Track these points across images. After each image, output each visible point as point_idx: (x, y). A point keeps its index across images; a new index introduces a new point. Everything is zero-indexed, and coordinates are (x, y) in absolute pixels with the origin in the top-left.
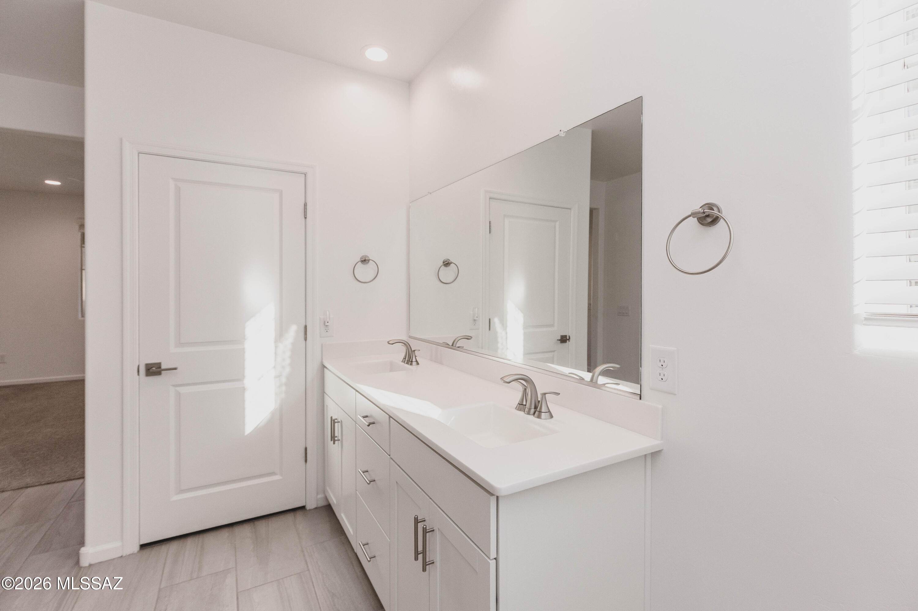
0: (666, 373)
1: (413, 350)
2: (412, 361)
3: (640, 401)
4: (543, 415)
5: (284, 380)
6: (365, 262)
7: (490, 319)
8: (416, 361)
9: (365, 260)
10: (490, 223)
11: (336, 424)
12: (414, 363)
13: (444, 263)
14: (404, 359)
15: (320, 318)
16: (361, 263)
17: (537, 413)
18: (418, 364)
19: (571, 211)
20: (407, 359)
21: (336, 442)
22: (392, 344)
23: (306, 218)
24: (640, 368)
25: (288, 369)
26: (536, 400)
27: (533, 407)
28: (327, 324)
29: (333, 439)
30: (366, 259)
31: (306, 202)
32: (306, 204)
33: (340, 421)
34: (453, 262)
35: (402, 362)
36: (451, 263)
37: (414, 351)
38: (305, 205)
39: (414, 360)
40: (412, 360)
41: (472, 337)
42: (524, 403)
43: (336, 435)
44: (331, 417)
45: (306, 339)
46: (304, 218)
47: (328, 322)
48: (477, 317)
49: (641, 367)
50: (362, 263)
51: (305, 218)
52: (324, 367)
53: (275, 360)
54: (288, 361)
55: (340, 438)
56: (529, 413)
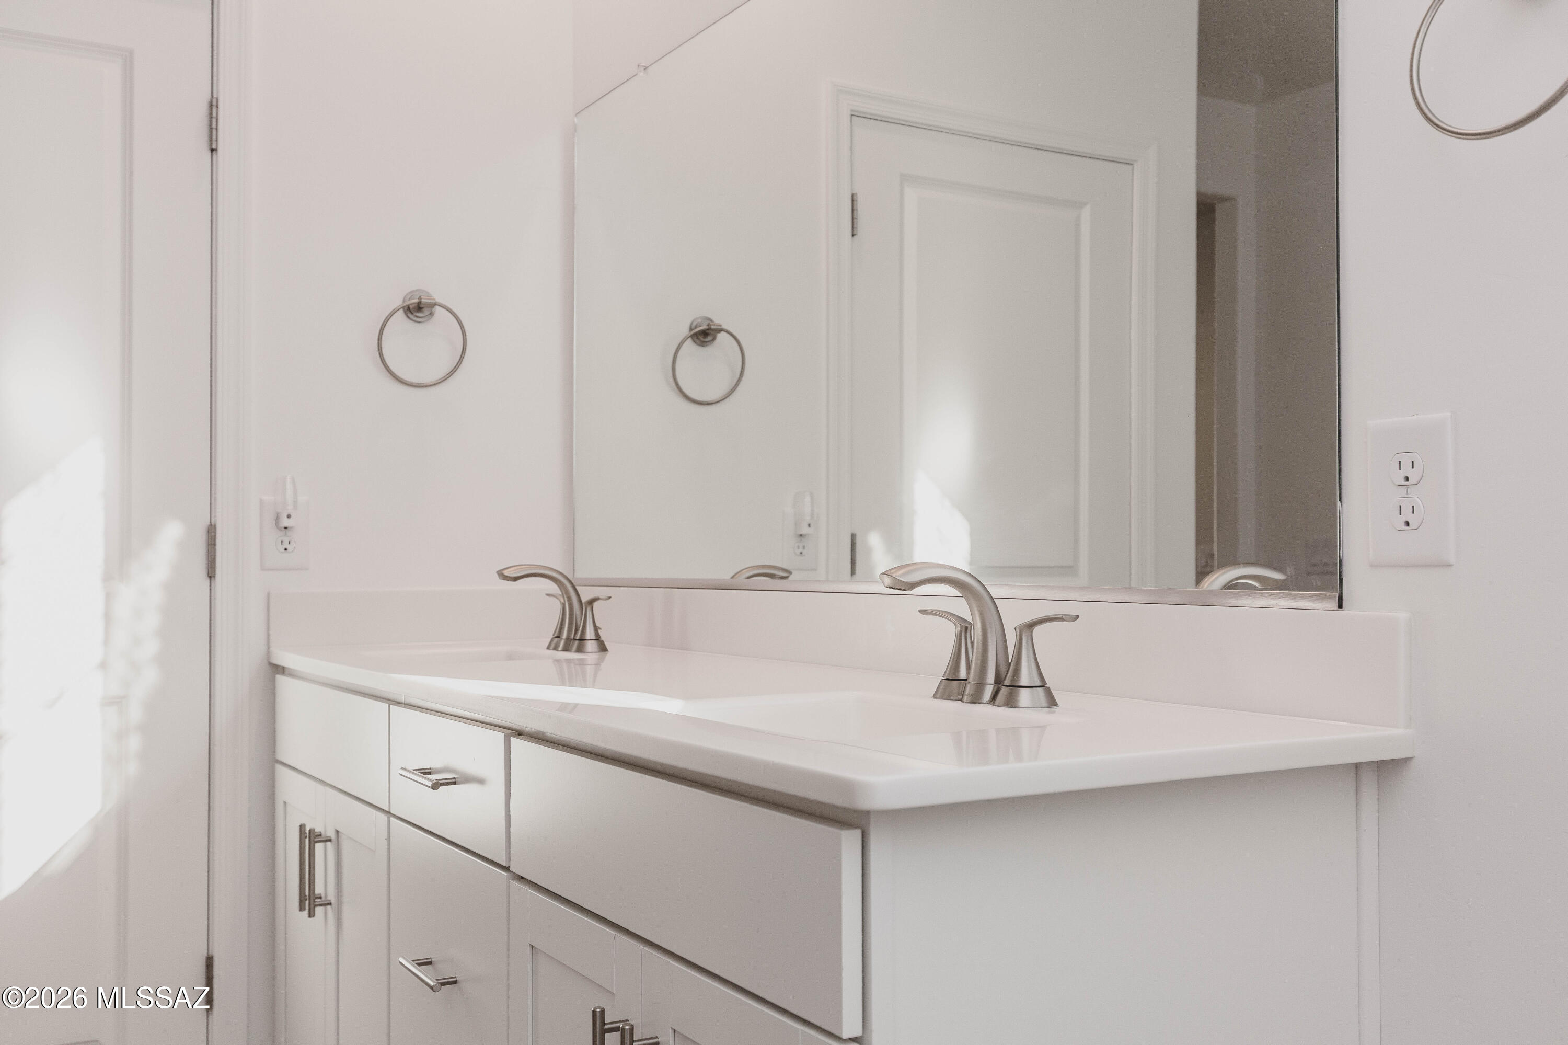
0: (1418, 502)
1: (584, 599)
2: (582, 640)
3: (1340, 612)
4: (1025, 696)
5: (135, 713)
6: (420, 315)
7: (853, 537)
8: (598, 639)
9: (419, 307)
10: (853, 200)
11: (319, 847)
12: (591, 646)
13: (691, 329)
14: (556, 639)
15: (261, 500)
16: (405, 317)
17: (1004, 691)
18: (603, 648)
19: (1133, 170)
20: (565, 635)
21: (319, 910)
22: (515, 579)
23: (216, 150)
24: (1338, 503)
25: (150, 676)
26: (1001, 656)
27: (991, 677)
28: (286, 522)
29: (307, 902)
30: (423, 300)
31: (215, 96)
32: (214, 103)
33: (333, 836)
34: (724, 327)
35: (548, 648)
36: (720, 331)
37: (591, 602)
38: (213, 105)
39: (590, 634)
40: (583, 633)
41: (790, 573)
42: (963, 674)
43: (319, 889)
44: (302, 827)
45: (211, 576)
46: (209, 153)
47: (289, 516)
48: (809, 525)
49: (1340, 500)
50: (408, 316)
51: (212, 150)
52: (278, 669)
53: (106, 641)
54: (151, 647)
55: (331, 897)
56: (976, 699)
